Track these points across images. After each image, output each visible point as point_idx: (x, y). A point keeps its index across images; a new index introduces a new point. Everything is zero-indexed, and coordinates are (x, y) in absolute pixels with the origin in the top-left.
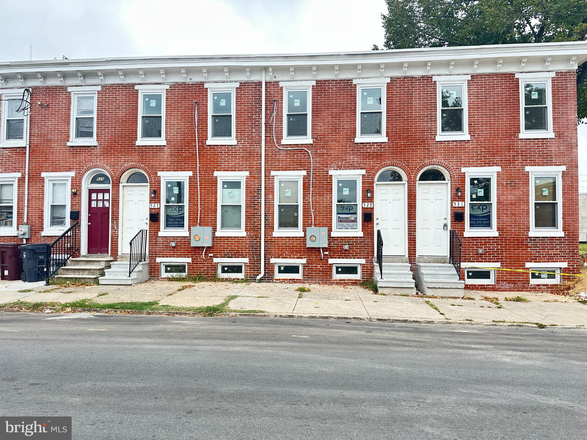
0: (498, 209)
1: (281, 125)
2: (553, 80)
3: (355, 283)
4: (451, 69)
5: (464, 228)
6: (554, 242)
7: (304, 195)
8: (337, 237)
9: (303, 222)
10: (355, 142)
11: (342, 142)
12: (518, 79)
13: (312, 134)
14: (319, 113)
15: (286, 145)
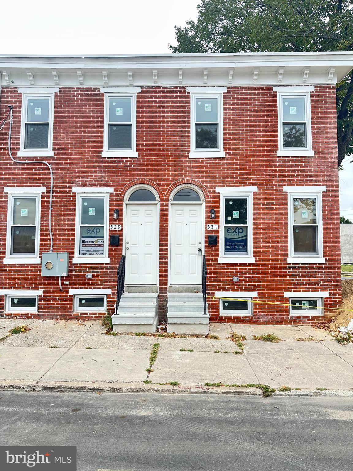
0: (254, 233)
1: (18, 135)
2: (312, 94)
3: (98, 317)
4: (205, 79)
5: (219, 254)
6: (315, 269)
7: (42, 215)
8: (80, 264)
9: (40, 246)
10: (102, 156)
11: (87, 155)
12: (276, 92)
13: (53, 145)
14: (62, 123)
15: (23, 157)
